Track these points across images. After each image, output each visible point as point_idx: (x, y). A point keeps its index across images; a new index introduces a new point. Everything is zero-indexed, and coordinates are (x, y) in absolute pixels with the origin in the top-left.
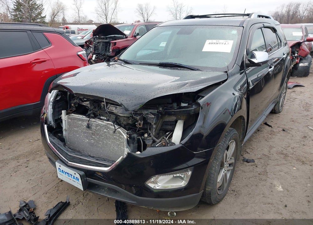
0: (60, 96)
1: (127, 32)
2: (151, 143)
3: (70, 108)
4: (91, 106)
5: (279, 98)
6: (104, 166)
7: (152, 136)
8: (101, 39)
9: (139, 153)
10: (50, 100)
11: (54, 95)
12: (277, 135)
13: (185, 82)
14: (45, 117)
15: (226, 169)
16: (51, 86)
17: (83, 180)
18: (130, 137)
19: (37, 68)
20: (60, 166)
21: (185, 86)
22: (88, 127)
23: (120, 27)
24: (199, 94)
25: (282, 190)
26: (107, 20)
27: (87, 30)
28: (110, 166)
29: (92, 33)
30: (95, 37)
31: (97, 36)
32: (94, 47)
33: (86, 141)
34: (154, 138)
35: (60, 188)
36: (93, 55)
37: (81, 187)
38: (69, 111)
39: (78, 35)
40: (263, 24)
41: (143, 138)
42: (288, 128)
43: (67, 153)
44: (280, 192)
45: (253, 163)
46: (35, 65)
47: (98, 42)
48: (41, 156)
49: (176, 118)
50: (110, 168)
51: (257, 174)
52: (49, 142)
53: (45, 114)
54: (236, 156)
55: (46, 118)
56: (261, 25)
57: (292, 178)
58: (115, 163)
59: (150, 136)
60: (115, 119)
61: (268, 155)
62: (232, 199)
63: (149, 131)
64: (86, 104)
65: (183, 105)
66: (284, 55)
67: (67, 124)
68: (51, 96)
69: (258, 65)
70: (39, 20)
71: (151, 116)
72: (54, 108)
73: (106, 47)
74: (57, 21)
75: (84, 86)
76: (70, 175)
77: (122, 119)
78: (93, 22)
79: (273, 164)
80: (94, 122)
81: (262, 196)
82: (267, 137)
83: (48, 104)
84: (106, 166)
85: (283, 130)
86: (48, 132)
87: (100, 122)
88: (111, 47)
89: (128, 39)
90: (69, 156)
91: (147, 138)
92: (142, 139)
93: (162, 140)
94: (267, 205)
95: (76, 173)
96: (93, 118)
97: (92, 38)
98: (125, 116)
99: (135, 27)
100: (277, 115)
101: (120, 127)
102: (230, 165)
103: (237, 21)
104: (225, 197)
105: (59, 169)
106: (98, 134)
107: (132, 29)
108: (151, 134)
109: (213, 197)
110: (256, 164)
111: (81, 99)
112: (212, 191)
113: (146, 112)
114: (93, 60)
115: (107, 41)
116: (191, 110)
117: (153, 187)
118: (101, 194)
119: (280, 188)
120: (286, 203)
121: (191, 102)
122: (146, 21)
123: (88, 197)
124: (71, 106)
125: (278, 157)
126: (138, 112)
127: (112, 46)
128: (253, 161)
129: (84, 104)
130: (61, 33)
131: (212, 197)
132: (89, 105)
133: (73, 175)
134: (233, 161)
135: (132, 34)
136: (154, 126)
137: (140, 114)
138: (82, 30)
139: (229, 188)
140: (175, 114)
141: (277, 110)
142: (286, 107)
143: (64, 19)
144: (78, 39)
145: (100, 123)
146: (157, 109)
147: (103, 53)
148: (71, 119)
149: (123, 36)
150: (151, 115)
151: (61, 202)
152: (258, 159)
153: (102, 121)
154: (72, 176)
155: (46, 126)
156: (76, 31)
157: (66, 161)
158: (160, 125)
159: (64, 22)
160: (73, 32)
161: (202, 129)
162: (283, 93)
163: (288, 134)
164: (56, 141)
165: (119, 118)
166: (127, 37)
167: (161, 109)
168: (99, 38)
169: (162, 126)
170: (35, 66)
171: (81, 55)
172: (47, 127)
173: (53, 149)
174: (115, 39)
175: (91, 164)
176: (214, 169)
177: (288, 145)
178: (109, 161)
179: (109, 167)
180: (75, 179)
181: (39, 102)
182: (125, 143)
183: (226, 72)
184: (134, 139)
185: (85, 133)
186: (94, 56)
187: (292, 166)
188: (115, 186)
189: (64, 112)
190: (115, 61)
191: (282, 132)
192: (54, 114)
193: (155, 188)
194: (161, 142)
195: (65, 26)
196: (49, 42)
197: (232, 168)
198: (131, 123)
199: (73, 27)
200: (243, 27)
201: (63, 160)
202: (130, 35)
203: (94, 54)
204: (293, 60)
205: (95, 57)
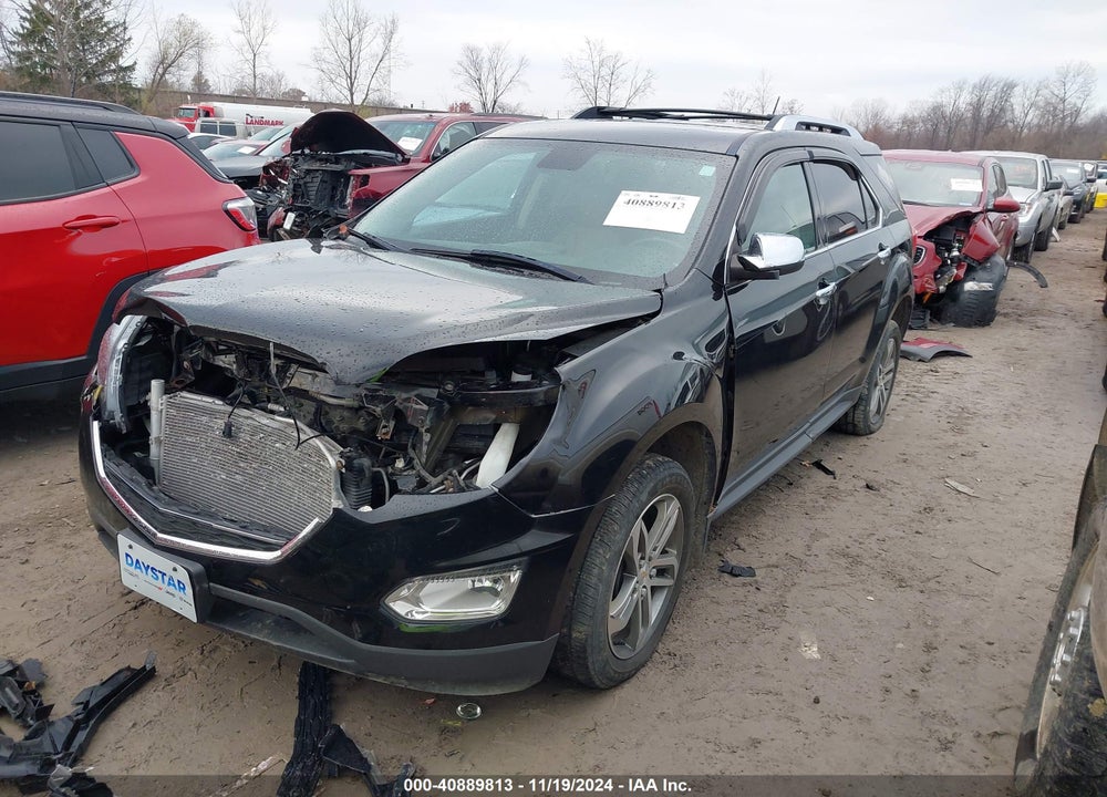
0: (150, 337)
1: (409, 144)
2: (412, 486)
3: (178, 374)
4: (239, 368)
5: (864, 384)
6: (264, 546)
7: (419, 467)
8: (320, 160)
9: (367, 509)
10: (115, 347)
11: (130, 331)
12: (843, 501)
13: (524, 310)
14: (96, 397)
15: (649, 583)
16: (123, 302)
17: (197, 588)
18: (349, 466)
19: (85, 245)
20: (131, 547)
21: (525, 322)
22: (228, 432)
23: (386, 125)
24: (566, 350)
25: (817, 656)
26: (352, 94)
27: (281, 123)
28: (281, 547)
29: (288, 138)
30: (299, 152)
31: (307, 151)
32: (291, 186)
33: (218, 478)
34: (424, 473)
35: (130, 630)
36: (286, 212)
37: (190, 613)
38: (173, 384)
39: (244, 142)
40: (810, 153)
41: (390, 470)
42: (884, 481)
43: (155, 509)
44: (811, 661)
45: (748, 579)
46: (79, 234)
47: (308, 172)
48: (76, 531)
49: (494, 416)
50: (278, 553)
51: (754, 611)
52: (103, 474)
53: (96, 387)
54: (685, 547)
55: (98, 400)
56: (803, 154)
57: (856, 623)
58: (295, 541)
59: (413, 468)
60: (316, 413)
61: (803, 557)
62: (664, 676)
63: (410, 450)
64: (226, 361)
65: (517, 377)
66: (882, 250)
67: (163, 422)
68: (121, 333)
69: (768, 274)
70: (109, 78)
71: (418, 407)
72: (126, 370)
73: (334, 188)
74: (176, 87)
75: (221, 306)
76: (160, 575)
77: (336, 416)
78: (304, 99)
79: (810, 583)
80: (247, 418)
81: (755, 670)
82: (811, 504)
83: (108, 357)
84: (269, 547)
85: (868, 487)
86: (101, 444)
87: (264, 419)
88: (349, 191)
89: (411, 165)
90: (159, 516)
91: (402, 471)
92: (387, 473)
93: (447, 479)
94: (761, 696)
95: (178, 567)
96: (247, 407)
97: (288, 156)
98: (343, 406)
99: (438, 129)
100: (862, 440)
101: (317, 433)
102: (662, 572)
103: (723, 138)
104: (643, 671)
105: (127, 555)
106: (256, 457)
107: (427, 133)
108: (416, 461)
109: (594, 663)
110: (756, 582)
111: (208, 345)
112: (589, 640)
113: (404, 396)
114: (286, 231)
115: (339, 167)
116: (535, 393)
117: (403, 614)
118: (252, 636)
119: (813, 652)
120: (819, 694)
121: (541, 372)
122: (489, 105)
123: (215, 656)
124: (180, 368)
125: (832, 565)
126: (381, 393)
127: (355, 187)
128: (751, 572)
129: (221, 364)
130: (175, 137)
131: (590, 660)
132: (235, 366)
133: (169, 572)
134: (672, 560)
135: (425, 151)
136: (427, 437)
137: (386, 399)
138: (262, 122)
139: (660, 645)
140: (491, 404)
141: (861, 425)
142: (894, 419)
143: (199, 80)
144: (242, 155)
145: (265, 421)
146: (439, 388)
147: (322, 208)
148: (178, 407)
149: (393, 155)
150: (417, 404)
151: (129, 668)
152: (769, 566)
153: (271, 416)
154: (166, 579)
155: (96, 426)
156: (240, 127)
157: (149, 531)
158: (445, 437)
159: (201, 90)
160: (229, 130)
161: (558, 448)
162: (886, 370)
163: (879, 499)
164: (125, 471)
165: (327, 413)
166: (406, 161)
167: (449, 387)
168: (313, 157)
169: (453, 438)
170: (79, 238)
171: (236, 212)
172: (101, 429)
173: (114, 495)
174: (367, 162)
175: (224, 540)
176: (596, 571)
177: (868, 532)
178: (278, 532)
179: (277, 550)
180: (174, 585)
181: (84, 358)
182: (334, 484)
183: (659, 291)
184: (361, 471)
185: (217, 451)
186: (291, 216)
187: (864, 590)
188: (293, 609)
189: (156, 385)
190: (338, 238)
191: (863, 491)
192: (124, 389)
193: (409, 617)
194: (442, 483)
195: (202, 104)
196: (132, 164)
197: (667, 582)
198: (363, 429)
199: (231, 112)
200: (737, 157)
201: (140, 529)
202: (417, 153)
203: (291, 210)
204: (944, 269)
205: (295, 221)
